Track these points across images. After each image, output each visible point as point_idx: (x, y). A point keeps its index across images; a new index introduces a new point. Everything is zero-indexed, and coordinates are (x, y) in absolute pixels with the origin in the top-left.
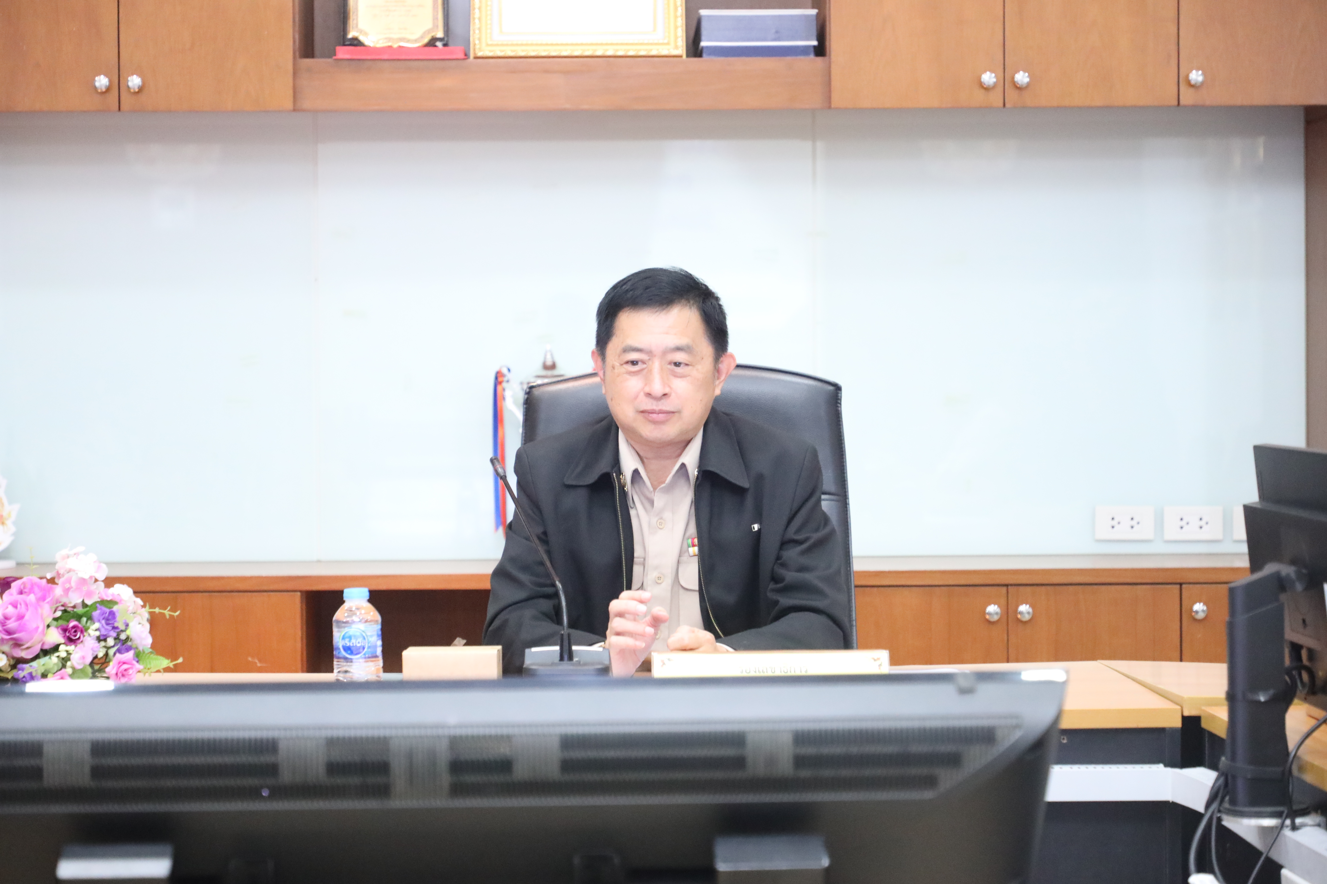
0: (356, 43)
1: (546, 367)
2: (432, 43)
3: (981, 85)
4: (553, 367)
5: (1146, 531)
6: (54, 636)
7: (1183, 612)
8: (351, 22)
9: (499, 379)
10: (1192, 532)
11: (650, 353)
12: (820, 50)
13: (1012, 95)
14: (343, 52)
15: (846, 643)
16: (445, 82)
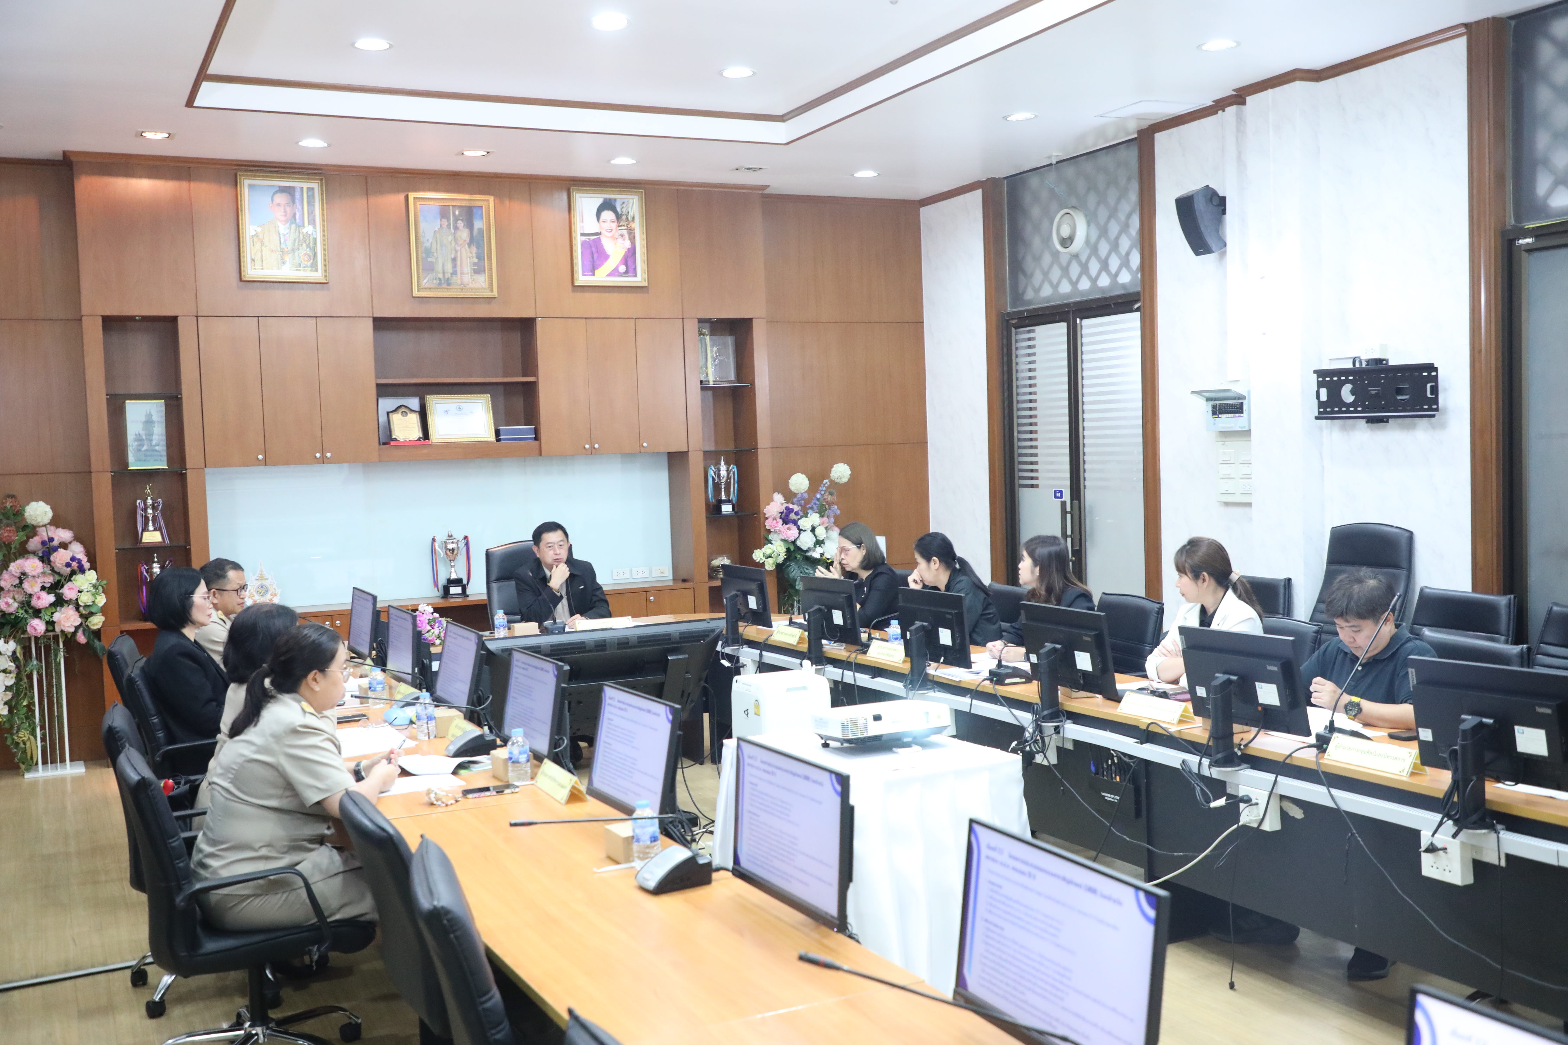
0: (395, 440)
1: (449, 536)
2: (419, 439)
3: (585, 448)
4: (451, 536)
5: (627, 576)
6: (429, 628)
7: (647, 600)
8: (393, 433)
9: (434, 540)
10: (640, 575)
11: (554, 543)
12: (536, 439)
13: (593, 451)
14: (392, 443)
15: (610, 615)
16: (425, 451)
